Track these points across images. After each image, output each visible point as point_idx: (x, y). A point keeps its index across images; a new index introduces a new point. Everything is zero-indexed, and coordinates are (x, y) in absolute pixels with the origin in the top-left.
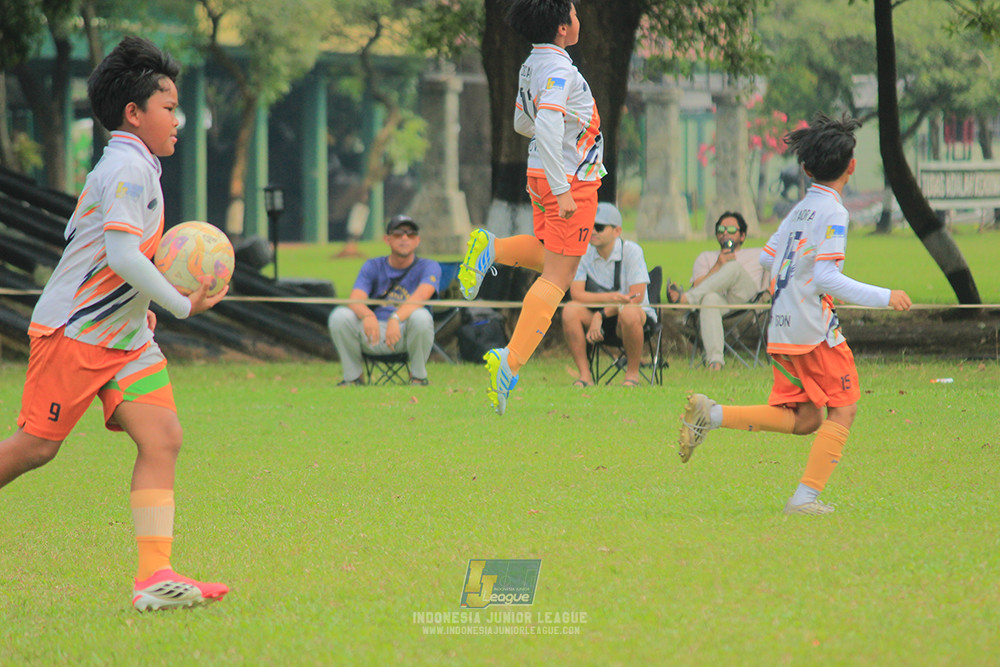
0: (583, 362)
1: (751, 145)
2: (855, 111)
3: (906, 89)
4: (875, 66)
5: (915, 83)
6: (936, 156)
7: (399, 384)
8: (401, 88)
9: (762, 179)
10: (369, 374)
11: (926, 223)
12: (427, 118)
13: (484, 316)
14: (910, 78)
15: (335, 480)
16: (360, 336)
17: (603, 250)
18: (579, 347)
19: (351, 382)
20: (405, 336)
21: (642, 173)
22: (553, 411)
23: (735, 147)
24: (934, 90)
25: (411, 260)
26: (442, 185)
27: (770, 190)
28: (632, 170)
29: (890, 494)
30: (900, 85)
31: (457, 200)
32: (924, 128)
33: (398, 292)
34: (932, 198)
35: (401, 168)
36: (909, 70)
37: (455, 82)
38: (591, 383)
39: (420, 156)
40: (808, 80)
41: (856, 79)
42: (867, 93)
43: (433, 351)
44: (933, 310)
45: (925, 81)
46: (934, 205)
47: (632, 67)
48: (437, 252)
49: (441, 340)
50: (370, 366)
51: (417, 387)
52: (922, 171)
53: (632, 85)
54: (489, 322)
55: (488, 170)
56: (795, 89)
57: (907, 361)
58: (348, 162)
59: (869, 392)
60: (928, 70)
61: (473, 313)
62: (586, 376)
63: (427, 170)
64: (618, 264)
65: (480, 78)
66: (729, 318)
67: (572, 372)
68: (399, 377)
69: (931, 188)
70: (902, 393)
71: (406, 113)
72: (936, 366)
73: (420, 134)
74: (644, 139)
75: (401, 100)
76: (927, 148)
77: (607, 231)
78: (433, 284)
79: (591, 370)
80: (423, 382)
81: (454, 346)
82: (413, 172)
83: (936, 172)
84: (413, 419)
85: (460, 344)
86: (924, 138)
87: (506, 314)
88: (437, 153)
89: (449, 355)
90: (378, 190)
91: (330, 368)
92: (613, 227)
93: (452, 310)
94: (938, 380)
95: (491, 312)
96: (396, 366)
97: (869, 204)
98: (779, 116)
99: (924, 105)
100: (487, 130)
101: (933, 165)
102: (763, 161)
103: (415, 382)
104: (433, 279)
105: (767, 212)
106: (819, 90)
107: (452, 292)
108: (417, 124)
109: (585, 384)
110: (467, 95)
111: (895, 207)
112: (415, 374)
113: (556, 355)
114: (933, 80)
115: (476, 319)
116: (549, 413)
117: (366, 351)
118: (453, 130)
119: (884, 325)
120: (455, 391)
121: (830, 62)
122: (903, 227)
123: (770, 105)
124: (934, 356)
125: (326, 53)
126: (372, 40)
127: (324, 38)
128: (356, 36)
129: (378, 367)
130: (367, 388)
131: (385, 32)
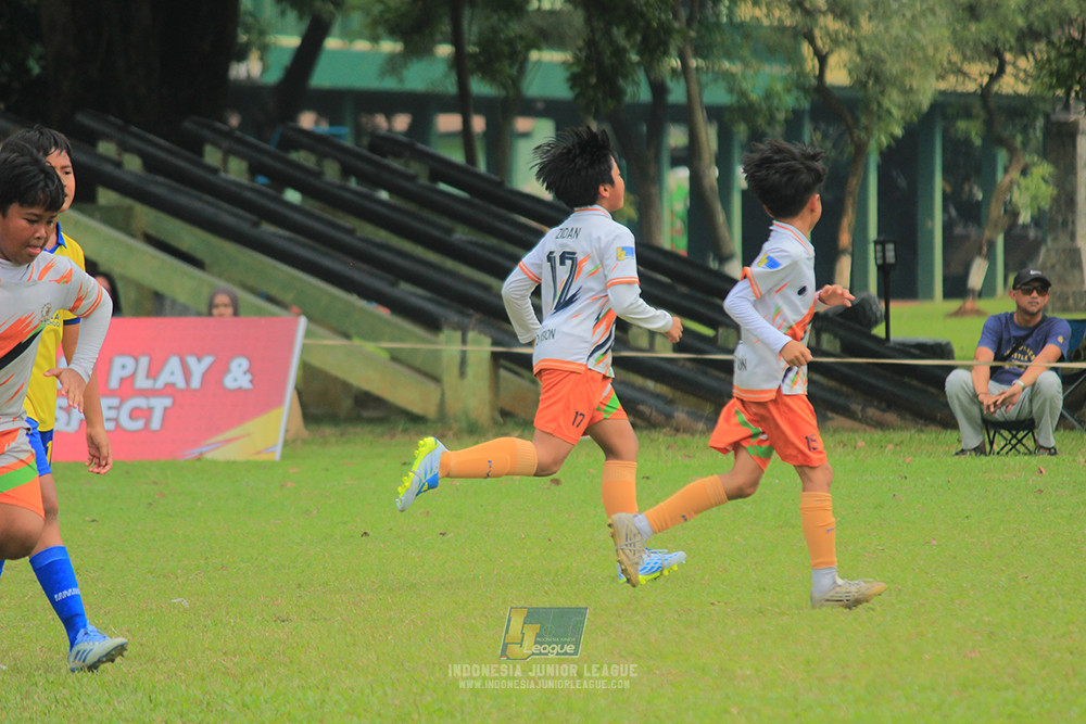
7: (1024, 454)
10: (991, 442)
12: (1053, 162)
15: (955, 558)
25: (1038, 318)
26: (1072, 235)
33: (1023, 352)
35: (1025, 217)
39: (1045, 204)
48: (1067, 309)
49: (1071, 405)
50: (991, 433)
63: (1052, 219)
68: (1024, 445)
71: (1031, 158)
73: (1046, 180)
75: (1026, 143)
78: (1060, 345)
80: (1051, 451)
81: (1083, 412)
82: (1037, 221)
84: (1040, 491)
88: (1066, 199)
89: (1081, 423)
90: (1000, 242)
91: (948, 436)
93: (1082, 372)
96: (1020, 434)
103: (1042, 451)
104: (1061, 339)
107: (1082, 352)
108: (1042, 169)
112: (1042, 442)
117: (987, 418)
125: (943, 93)
126: (994, 78)
127: (941, 77)
128: (977, 73)
129: (1000, 434)
130: (988, 458)
131: (1009, 69)
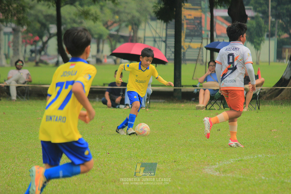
1: (23, 42)
2: (50, 34)
3: (64, 29)
4: (56, 22)
9: (25, 51)
14: (65, 26)
23: (18, 43)
27: (27, 54)
30: (62, 28)
36: (65, 24)
40: (38, 26)
41: (51, 26)
42: (53, 29)
45: (69, 26)
56: (34, 28)
60: (70, 24)
66: (18, 88)
97: (53, 58)
98: (30, 35)
102: (26, 47)
105: (26, 60)
106: (41, 28)
111: (61, 60)
114: (71, 26)
121: (44, 21)
123: (27, 32)
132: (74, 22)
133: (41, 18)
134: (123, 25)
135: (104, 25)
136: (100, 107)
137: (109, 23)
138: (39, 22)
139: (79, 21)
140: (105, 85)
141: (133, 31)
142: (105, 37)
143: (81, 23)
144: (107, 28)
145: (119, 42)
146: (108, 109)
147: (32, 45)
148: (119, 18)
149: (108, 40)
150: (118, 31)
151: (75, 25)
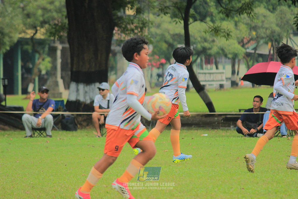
0: (98, 130)
3: (194, 49)
4: (184, 42)
5: (196, 47)
6: (202, 68)
7: (43, 137)
8: (43, 48)
9: (151, 76)
10: (34, 134)
11: (200, 88)
12: (52, 57)
13: (68, 116)
14: (195, 46)
15: (23, 166)
16: (31, 122)
17: (104, 96)
18: (97, 126)
19: (28, 136)
20: (45, 123)
21: (116, 74)
22: (90, 145)
24: (202, 49)
25: (46, 100)
26: (56, 77)
27: (154, 78)
28: (113, 73)
29: (189, 169)
31: (60, 82)
32: (199, 60)
33: (42, 109)
34: (201, 81)
35: (44, 72)
36: (194, 43)
37: (60, 47)
38: (101, 136)
39: (49, 69)
40: (165, 46)
43: (53, 127)
44: (202, 114)
45: (199, 46)
46: (202, 83)
47: (113, 42)
48: (55, 97)
49: (56, 123)
50: (34, 131)
51: (49, 138)
52: (199, 73)
53: (113, 48)
54: (70, 118)
55: (70, 73)
56: (161, 49)
57: (194, 130)
58: (27, 71)
59: (183, 138)
60: (200, 43)
61: (65, 115)
62: (99, 134)
63: (51, 73)
64: (109, 101)
65: (67, 45)
67: (95, 133)
68: (43, 135)
69: (201, 78)
70: (192, 139)
71: (45, 56)
72: (203, 131)
73: (49, 62)
74: (116, 63)
75: (44, 52)
76: (200, 67)
77: (105, 91)
78: (53, 107)
79: (101, 132)
80: (50, 136)
81: (60, 125)
82: (47, 73)
83: (202, 73)
84: (47, 147)
85: (62, 125)
86: (199, 63)
87: (75, 116)
88: (54, 68)
89: (58, 128)
90: (37, 79)
91: (23, 132)
92: (107, 90)
93: (59, 115)
94: (203, 135)
95: (71, 115)
96: (42, 132)
98: (156, 57)
99: (199, 54)
100: (69, 61)
101: (201, 71)
102: (152, 70)
103: (48, 136)
104: (52, 105)
105: (153, 85)
106: (168, 49)
107: (59, 110)
108: (48, 59)
109: (99, 137)
110: (63, 50)
111: (191, 84)
112: (48, 134)
113: (90, 128)
114: (201, 46)
115: (66, 117)
116: (88, 145)
117: (33, 127)
118: (59, 61)
119: (188, 119)
120: (60, 139)
121: (171, 41)
122: (193, 90)
123: (153, 53)
124: (202, 128)
125: (20, 38)
126: (35, 34)
127: (20, 33)
128: (30, 33)
129: (37, 132)
130: (33, 138)
131: (38, 32)
132: (205, 40)
133: (168, 38)
134: (262, 42)
135: (239, 43)
136: (234, 136)
137: (245, 41)
138: (166, 42)
139: (211, 39)
140: (241, 111)
141: (272, 48)
142: (241, 57)
143: (213, 41)
144: (243, 46)
145: (257, 61)
146: (244, 138)
147: (158, 68)
148: (256, 35)
149: (245, 60)
150: (255, 49)
151: (206, 45)
